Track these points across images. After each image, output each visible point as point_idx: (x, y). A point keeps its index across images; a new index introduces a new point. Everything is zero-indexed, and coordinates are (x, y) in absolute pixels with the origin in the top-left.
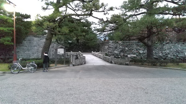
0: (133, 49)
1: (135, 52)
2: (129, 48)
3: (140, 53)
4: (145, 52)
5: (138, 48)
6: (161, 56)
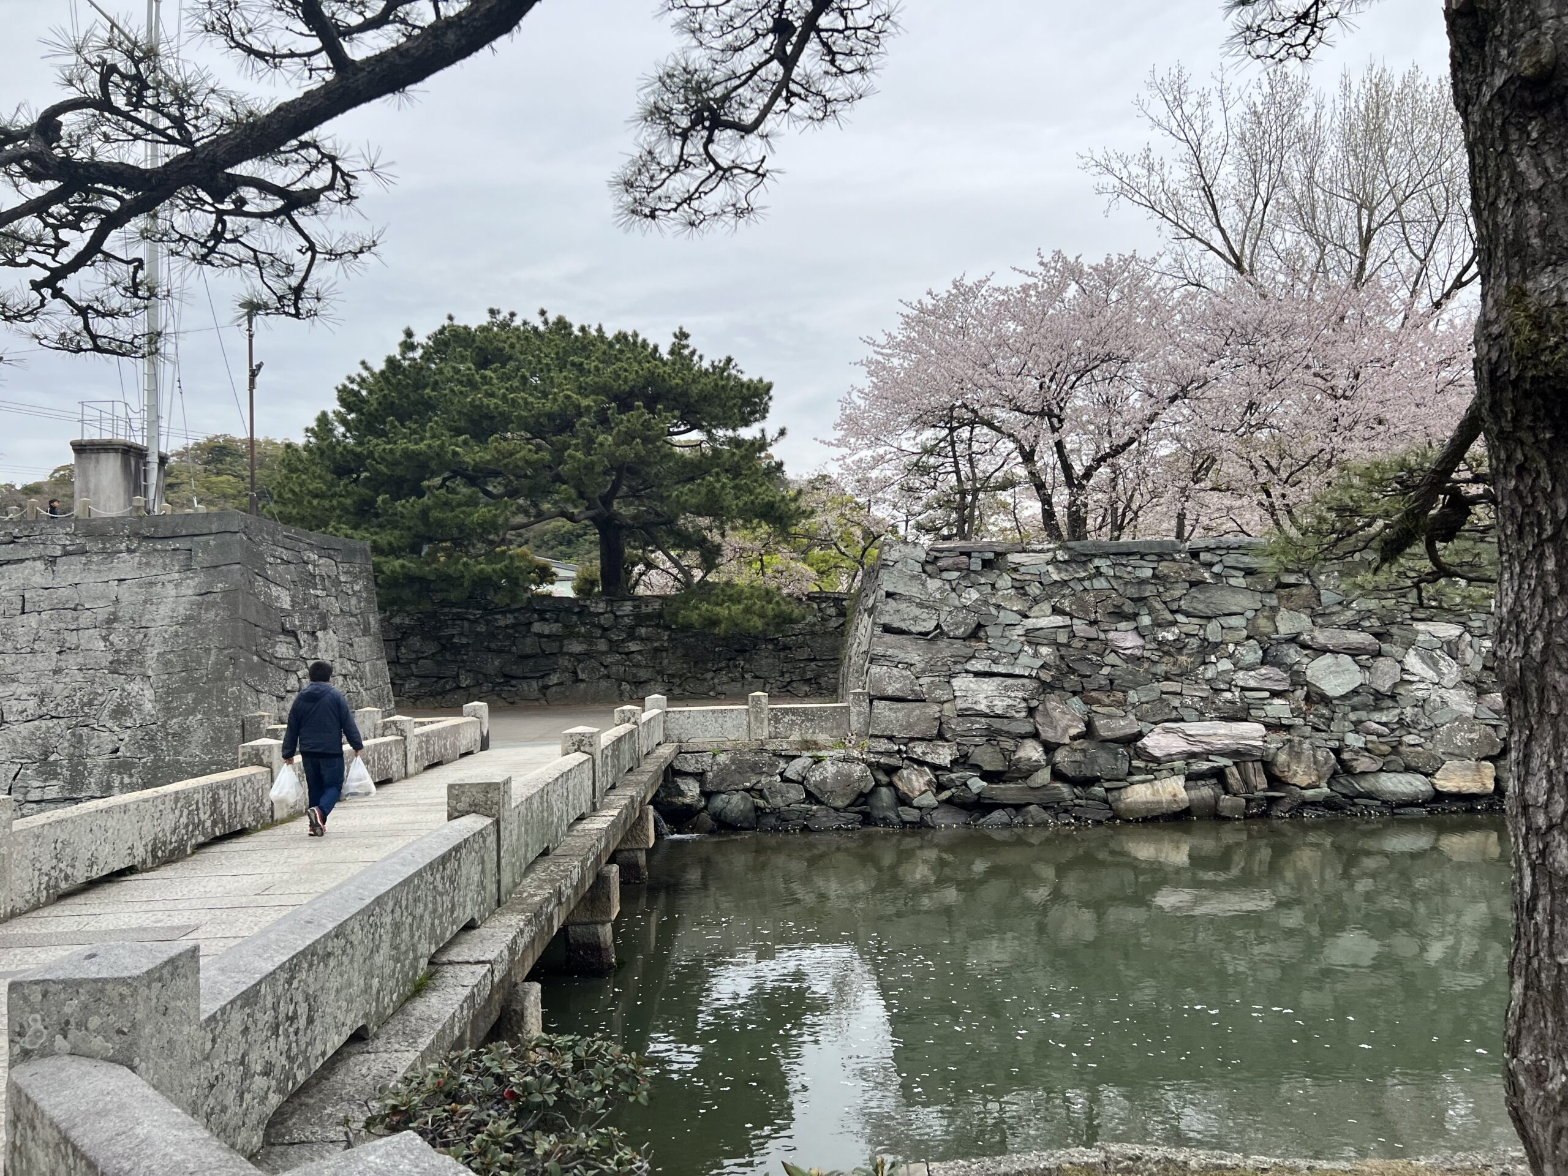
0: (1208, 647)
1: (1241, 678)
2: (1158, 624)
3: (1325, 700)
4: (1384, 686)
5: (1288, 623)
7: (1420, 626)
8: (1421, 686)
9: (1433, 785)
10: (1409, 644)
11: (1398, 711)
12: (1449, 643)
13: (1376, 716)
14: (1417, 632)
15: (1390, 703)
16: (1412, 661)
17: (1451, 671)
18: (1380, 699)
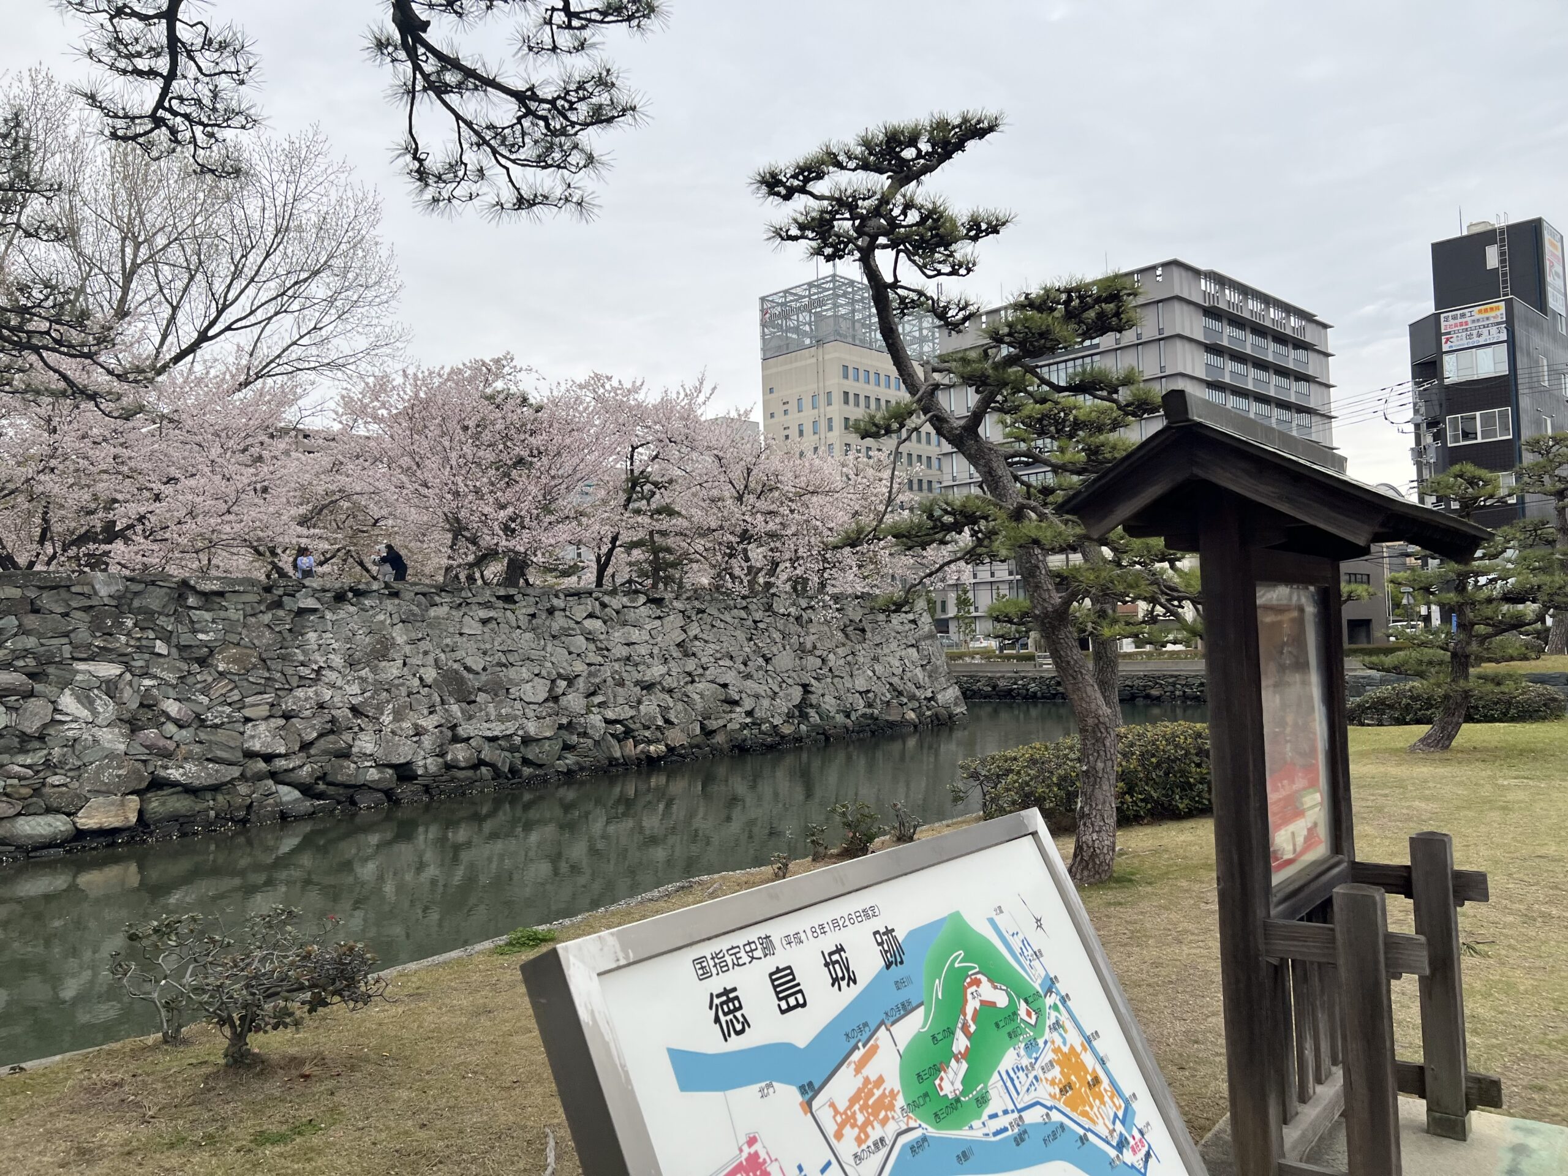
4: (32, 727)
6: (268, 758)
7: (81, 666)
8: (73, 725)
9: (74, 823)
10: (65, 684)
11: (45, 752)
12: (108, 682)
13: (20, 759)
14: (77, 672)
15: (36, 744)
16: (67, 701)
17: (106, 708)
18: (25, 741)
